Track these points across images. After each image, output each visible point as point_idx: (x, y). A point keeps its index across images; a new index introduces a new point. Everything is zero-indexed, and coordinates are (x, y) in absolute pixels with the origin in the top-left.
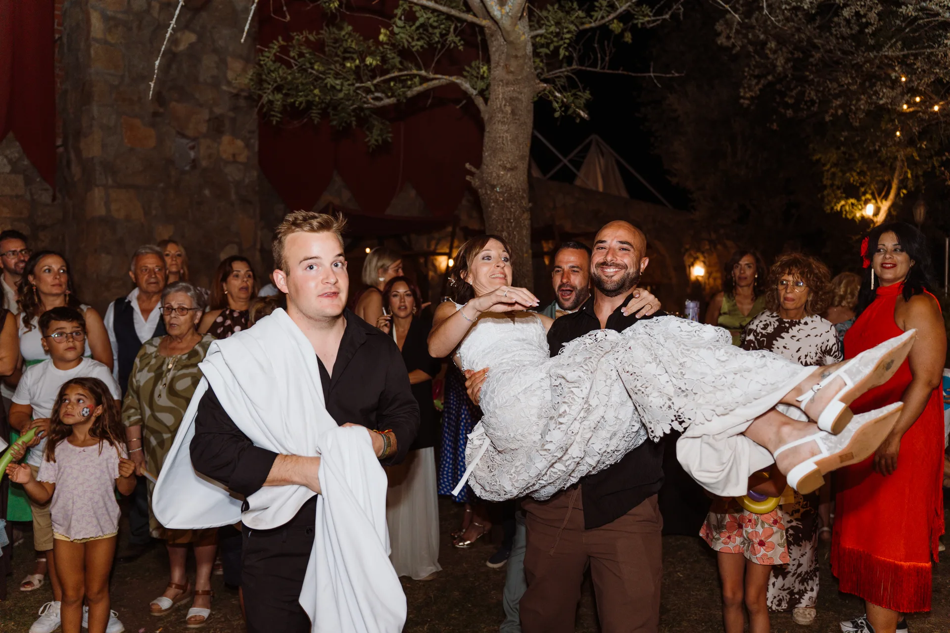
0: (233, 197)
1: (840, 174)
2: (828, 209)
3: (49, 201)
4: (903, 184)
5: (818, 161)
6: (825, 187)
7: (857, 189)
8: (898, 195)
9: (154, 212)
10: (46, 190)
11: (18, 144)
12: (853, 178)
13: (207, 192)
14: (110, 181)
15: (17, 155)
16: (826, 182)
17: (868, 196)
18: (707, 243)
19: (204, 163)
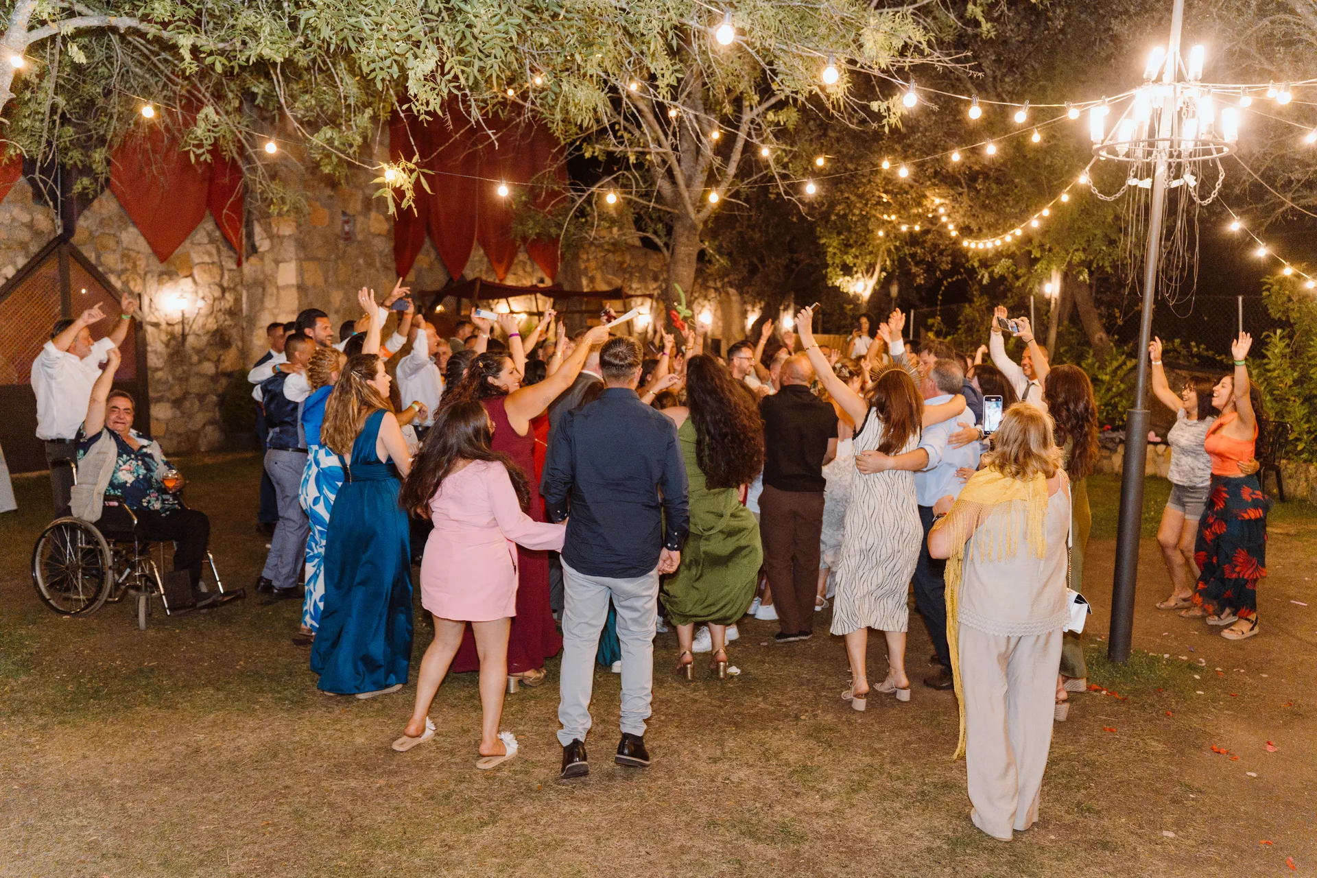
0: (378, 264)
1: (839, 255)
2: (830, 283)
3: (234, 267)
4: (883, 269)
5: (824, 244)
6: (827, 266)
7: (852, 268)
8: (880, 276)
9: (330, 280)
10: (231, 257)
11: (212, 218)
12: (849, 260)
13: (361, 261)
14: (302, 255)
15: (211, 227)
16: (830, 261)
17: (859, 275)
18: (713, 290)
19: (360, 237)
